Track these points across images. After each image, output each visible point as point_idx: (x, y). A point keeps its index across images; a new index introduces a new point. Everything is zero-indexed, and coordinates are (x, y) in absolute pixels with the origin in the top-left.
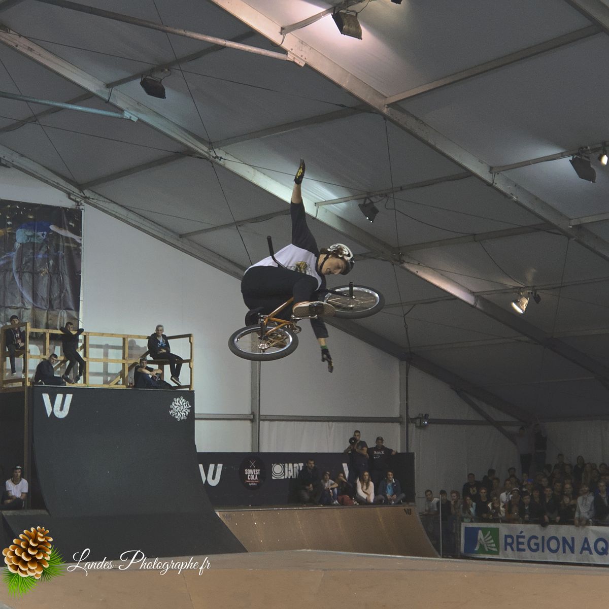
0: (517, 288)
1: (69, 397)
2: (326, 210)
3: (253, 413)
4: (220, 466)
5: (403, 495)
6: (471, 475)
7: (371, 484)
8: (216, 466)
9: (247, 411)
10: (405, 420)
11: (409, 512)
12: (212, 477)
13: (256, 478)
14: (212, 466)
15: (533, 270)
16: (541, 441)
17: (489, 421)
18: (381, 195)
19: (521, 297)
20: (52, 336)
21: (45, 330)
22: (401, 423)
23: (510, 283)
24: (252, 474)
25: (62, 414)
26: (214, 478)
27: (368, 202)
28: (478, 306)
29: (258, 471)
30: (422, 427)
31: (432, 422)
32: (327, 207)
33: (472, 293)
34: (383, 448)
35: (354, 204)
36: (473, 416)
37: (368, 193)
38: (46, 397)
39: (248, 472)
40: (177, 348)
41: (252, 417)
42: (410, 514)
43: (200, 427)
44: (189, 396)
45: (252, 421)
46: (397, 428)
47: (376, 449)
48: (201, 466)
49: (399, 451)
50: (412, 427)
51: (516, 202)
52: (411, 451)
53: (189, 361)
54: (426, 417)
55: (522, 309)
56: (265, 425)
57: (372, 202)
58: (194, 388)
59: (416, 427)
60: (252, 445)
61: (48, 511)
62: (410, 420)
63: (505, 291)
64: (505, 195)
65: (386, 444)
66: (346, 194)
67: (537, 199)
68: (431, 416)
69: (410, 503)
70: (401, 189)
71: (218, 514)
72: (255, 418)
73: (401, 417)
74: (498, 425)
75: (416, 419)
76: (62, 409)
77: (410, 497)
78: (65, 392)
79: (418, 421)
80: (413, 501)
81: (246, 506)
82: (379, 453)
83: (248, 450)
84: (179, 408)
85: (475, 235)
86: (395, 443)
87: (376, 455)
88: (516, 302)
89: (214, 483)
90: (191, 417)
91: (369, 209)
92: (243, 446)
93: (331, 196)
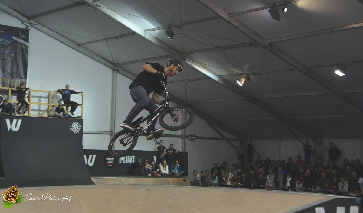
0: (239, 73)
1: (20, 121)
2: (149, 34)
3: (111, 131)
4: (94, 156)
6: (216, 164)
7: (167, 167)
8: (92, 156)
9: (108, 129)
10: (184, 137)
12: (90, 161)
13: (112, 162)
14: (90, 156)
15: (248, 65)
17: (224, 139)
18: (176, 27)
19: (241, 78)
20: (12, 91)
21: (9, 88)
22: (182, 138)
23: (236, 71)
24: (110, 160)
25: (16, 130)
26: (91, 162)
27: (170, 30)
28: (220, 82)
29: (113, 159)
30: (192, 140)
31: (197, 138)
32: (150, 32)
33: (218, 76)
34: (173, 149)
35: (163, 31)
36: (216, 136)
37: (170, 26)
38: (8, 121)
39: (108, 159)
40: (74, 98)
41: (110, 133)
42: (185, 181)
43: (85, 137)
44: (80, 121)
45: (111, 135)
46: (180, 140)
47: (169, 149)
48: (85, 156)
50: (187, 140)
51: (241, 31)
52: (187, 151)
53: (81, 105)
54: (194, 135)
55: (242, 84)
57: (171, 30)
58: (83, 118)
59: (189, 140)
62: (186, 137)
63: (233, 75)
64: (236, 27)
65: (174, 148)
66: (159, 26)
67: (251, 29)
68: (197, 135)
69: (186, 177)
70: (186, 24)
71: (92, 179)
73: (182, 135)
74: (228, 140)
75: (189, 136)
76: (16, 127)
77: (186, 174)
78: (18, 118)
79: (190, 137)
80: (187, 175)
81: (107, 176)
82: (171, 152)
84: (75, 127)
85: (220, 47)
86: (179, 147)
87: (169, 153)
88: (239, 80)
89: (91, 164)
90: (81, 132)
91: (170, 34)
93: (152, 27)
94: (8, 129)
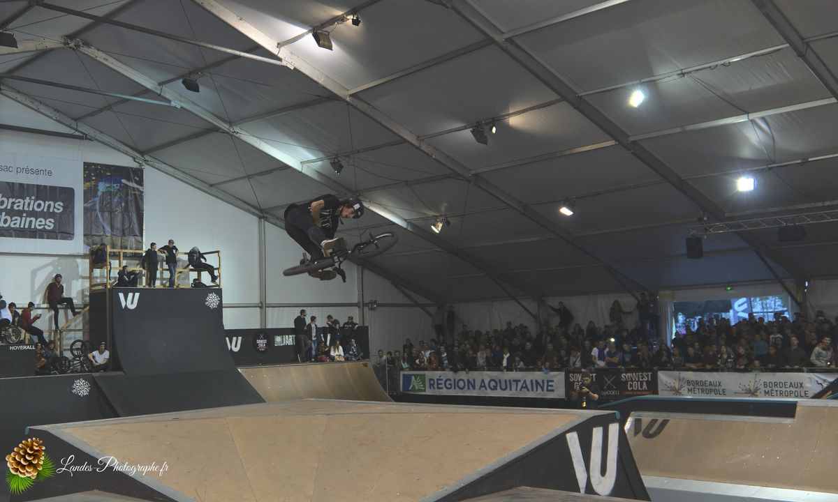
0: (434, 216)
1: (137, 295)
2: (309, 167)
3: (261, 303)
4: (240, 338)
5: (362, 354)
7: (341, 348)
8: (237, 338)
9: (257, 301)
10: (361, 305)
11: (365, 365)
12: (235, 345)
13: (264, 345)
14: (235, 339)
15: (445, 204)
16: (452, 316)
17: (416, 304)
18: (345, 156)
19: (437, 222)
20: (124, 253)
21: (120, 250)
22: (359, 307)
23: (431, 213)
24: (261, 343)
25: (132, 307)
26: (236, 346)
27: (336, 161)
28: (409, 229)
29: (265, 341)
30: (372, 309)
31: (379, 305)
32: (308, 164)
33: (406, 220)
34: (351, 323)
35: (327, 162)
36: (406, 301)
37: (337, 155)
38: (121, 295)
39: (258, 341)
40: (211, 260)
41: (260, 305)
43: (226, 312)
44: (219, 292)
45: (261, 307)
46: (356, 310)
47: (346, 324)
48: (227, 339)
50: (366, 308)
51: (435, 159)
52: (366, 325)
53: (218, 269)
54: (375, 302)
55: (438, 230)
56: (269, 310)
57: (339, 161)
58: (222, 287)
59: (369, 309)
60: (261, 324)
61: (123, 372)
62: (365, 305)
63: (427, 218)
64: (428, 155)
66: (321, 156)
67: (448, 157)
68: (379, 301)
69: (367, 360)
70: (358, 152)
71: (239, 370)
72: (262, 306)
73: (359, 303)
74: (422, 306)
75: (368, 303)
76: (132, 303)
77: (366, 356)
78: (134, 292)
79: (370, 305)
80: (369, 358)
81: (258, 364)
82: (348, 326)
83: (258, 327)
84: (212, 300)
85: (407, 181)
88: (434, 225)
89: (236, 350)
90: (220, 306)
91: (337, 166)
92: (256, 325)
93: (312, 157)
94: (122, 306)
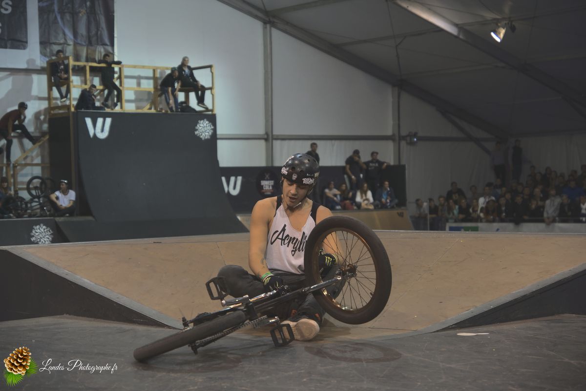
0: (495, 19)
1: (109, 121)
3: (267, 134)
4: (240, 178)
5: (396, 201)
6: (453, 184)
8: (236, 178)
9: (261, 131)
10: (397, 138)
11: (401, 215)
12: (234, 187)
13: (271, 188)
14: (233, 179)
15: (510, 3)
17: (469, 138)
19: (499, 27)
20: (92, 68)
21: (85, 63)
22: (393, 140)
23: (490, 15)
24: (267, 184)
25: (103, 136)
26: (234, 188)
28: (461, 37)
29: (272, 183)
30: (411, 143)
31: (421, 139)
33: (456, 25)
34: (378, 161)
36: (456, 133)
38: (89, 121)
39: (264, 182)
40: (202, 78)
41: (266, 137)
42: (402, 216)
43: (220, 144)
44: (212, 119)
45: (266, 140)
46: (390, 146)
47: (372, 162)
48: (223, 179)
49: (392, 163)
50: (403, 143)
52: (403, 163)
53: (211, 89)
54: (415, 135)
55: (500, 38)
56: (277, 144)
58: (216, 112)
59: (408, 144)
60: (267, 161)
61: (94, 217)
62: (402, 138)
63: (484, 23)
68: (420, 134)
69: (403, 208)
71: (239, 218)
72: (268, 138)
73: (394, 135)
74: (478, 141)
75: (407, 136)
76: (102, 130)
77: (402, 203)
78: (105, 116)
79: (408, 139)
80: (405, 205)
82: (374, 165)
83: (263, 164)
84: (203, 129)
86: (388, 155)
87: (371, 167)
88: (495, 32)
89: (235, 192)
90: (214, 137)
92: (260, 161)
94: (90, 136)
